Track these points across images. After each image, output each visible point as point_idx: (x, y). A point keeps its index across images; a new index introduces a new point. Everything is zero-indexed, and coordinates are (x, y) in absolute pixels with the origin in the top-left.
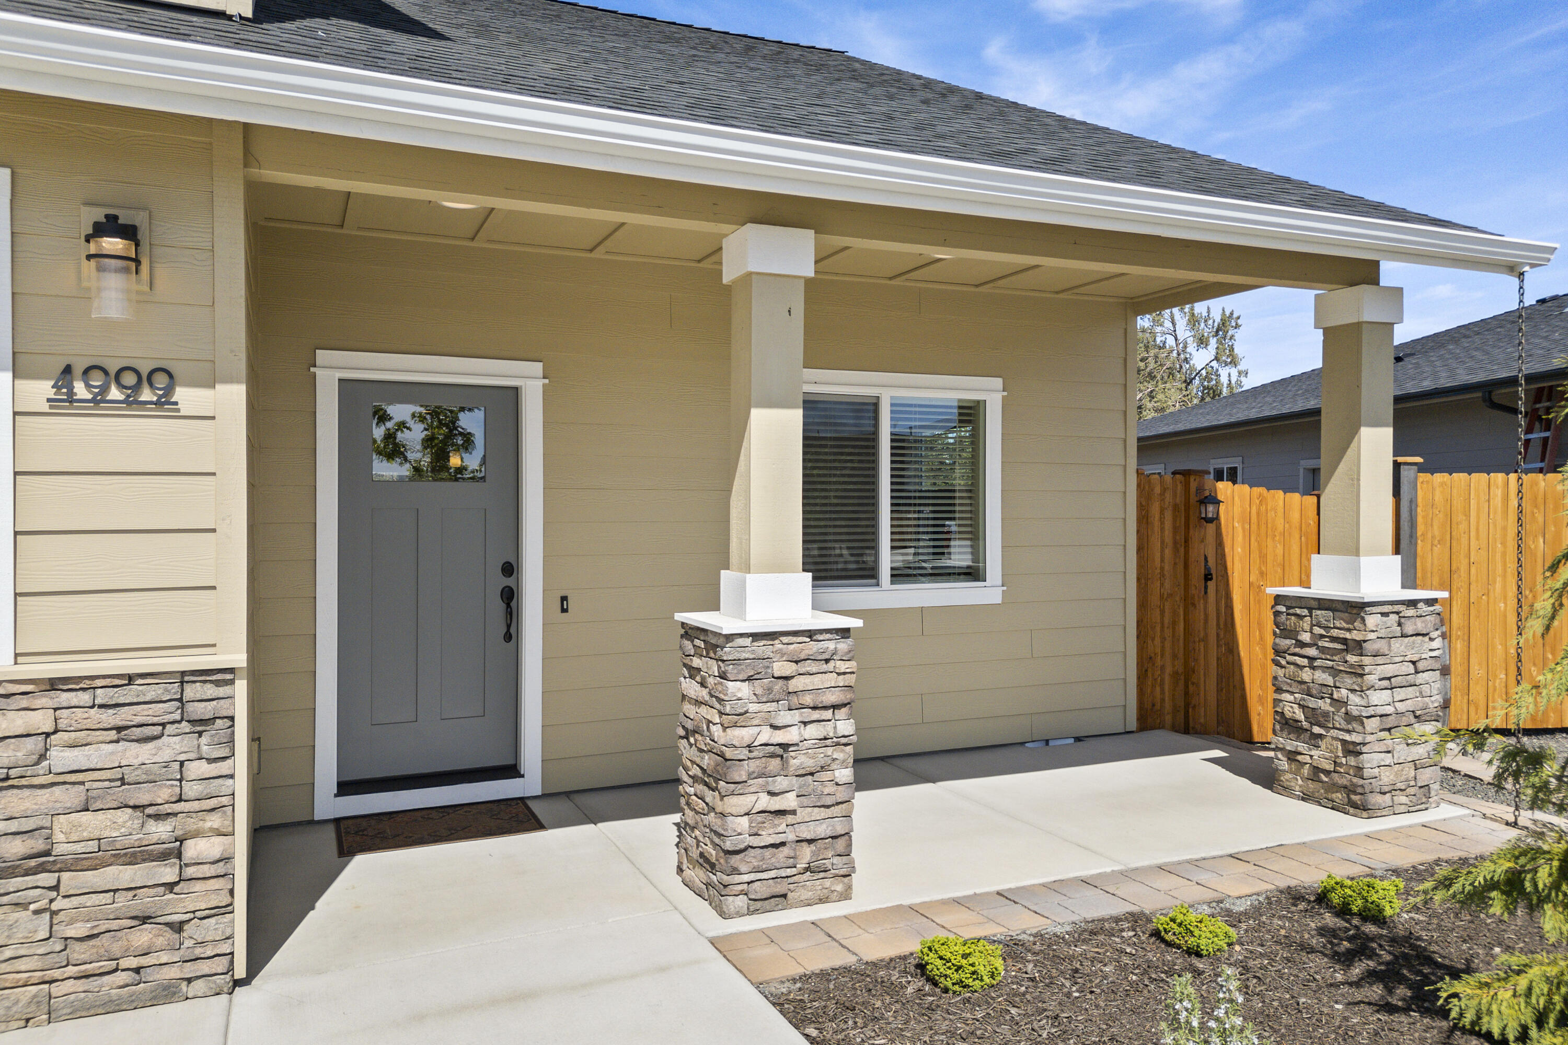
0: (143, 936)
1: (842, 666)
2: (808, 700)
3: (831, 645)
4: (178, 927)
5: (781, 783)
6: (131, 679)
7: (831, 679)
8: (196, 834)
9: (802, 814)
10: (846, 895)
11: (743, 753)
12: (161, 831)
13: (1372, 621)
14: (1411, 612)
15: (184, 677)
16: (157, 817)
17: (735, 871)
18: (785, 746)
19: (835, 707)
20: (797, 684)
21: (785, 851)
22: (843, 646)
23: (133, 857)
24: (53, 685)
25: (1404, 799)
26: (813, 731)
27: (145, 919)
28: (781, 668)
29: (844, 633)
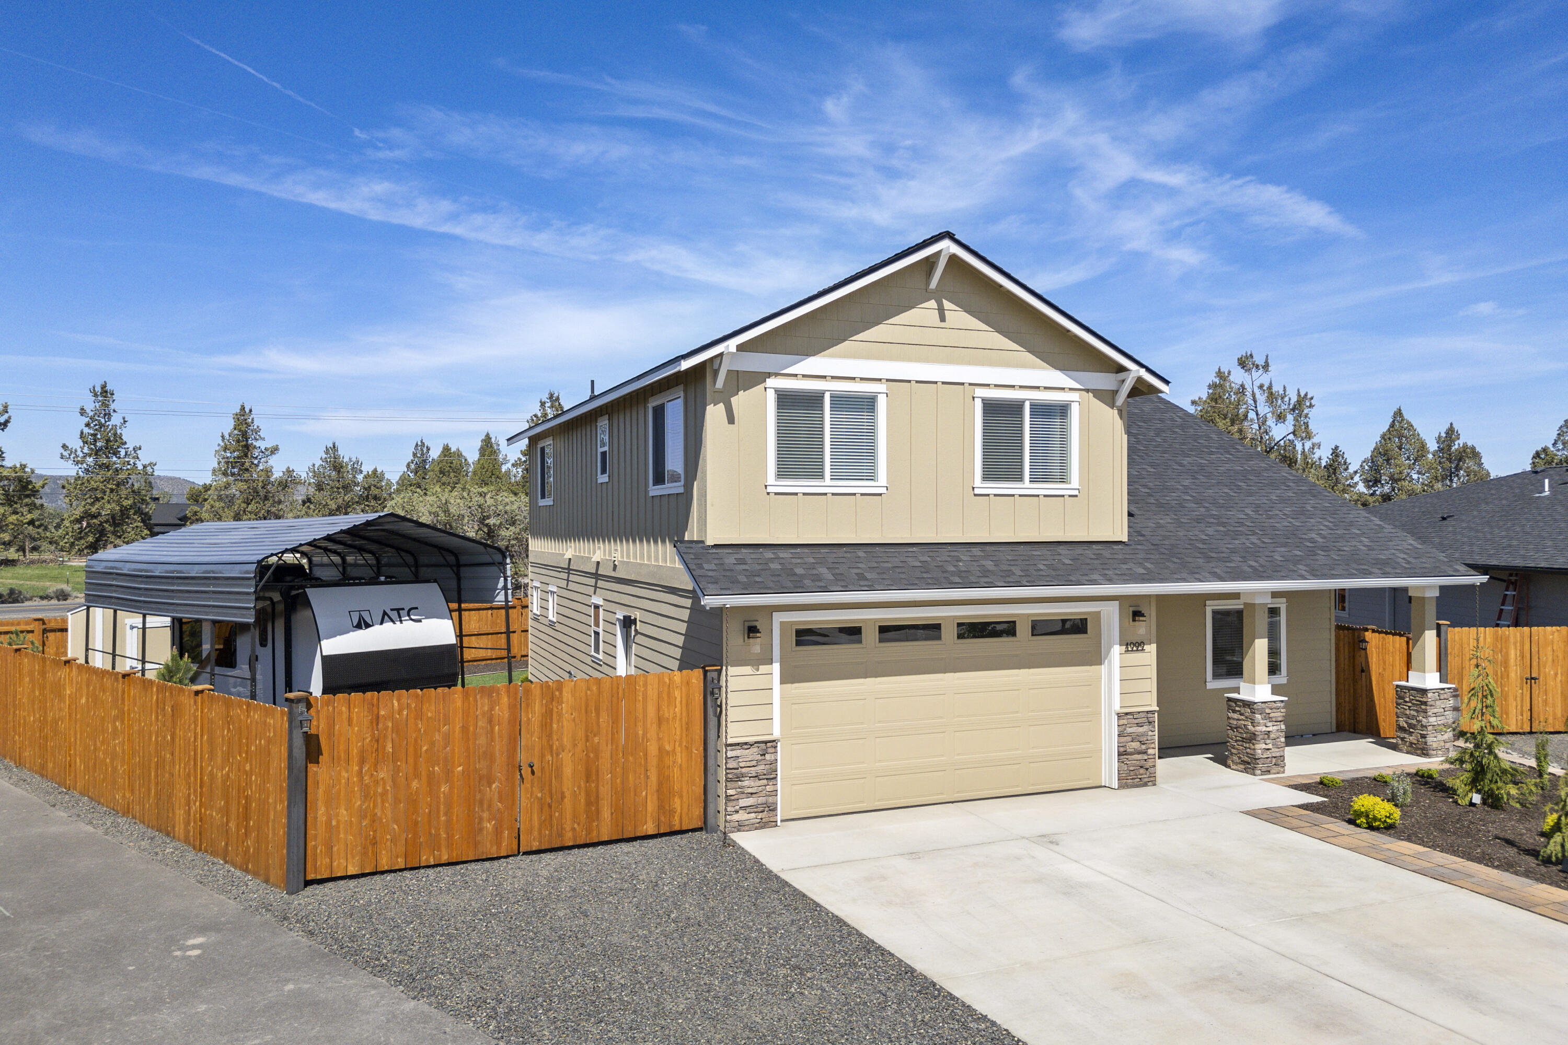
0: (1142, 771)
1: (1282, 710)
2: (1274, 719)
3: (1279, 705)
4: (1147, 769)
5: (1268, 741)
6: (1139, 712)
7: (1279, 714)
8: (1149, 748)
9: (1273, 750)
10: (1283, 772)
11: (1259, 733)
12: (1144, 747)
13: (1430, 695)
14: (1442, 692)
15: (1147, 712)
16: (1143, 744)
17: (1258, 764)
18: (1269, 732)
19: (1280, 721)
20: (1272, 715)
21: (1269, 759)
22: (1282, 705)
23: (1140, 753)
24: (1127, 714)
25: (1440, 752)
26: (1275, 728)
27: (1141, 767)
28: (1268, 711)
29: (1282, 701)
